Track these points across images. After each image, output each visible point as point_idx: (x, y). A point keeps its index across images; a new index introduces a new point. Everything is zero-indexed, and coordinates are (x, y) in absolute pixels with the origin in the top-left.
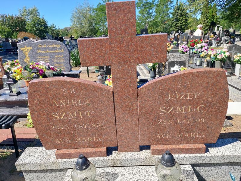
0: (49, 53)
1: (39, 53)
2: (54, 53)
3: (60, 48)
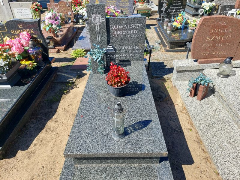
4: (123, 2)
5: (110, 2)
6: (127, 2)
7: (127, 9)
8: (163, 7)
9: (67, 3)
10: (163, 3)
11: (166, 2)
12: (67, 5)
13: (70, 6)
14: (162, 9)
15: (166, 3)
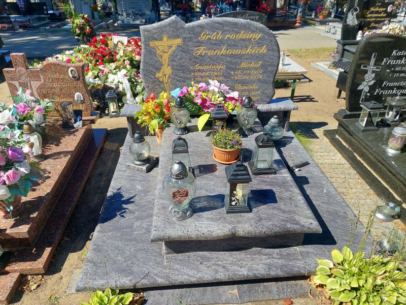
0: (226, 56)
1: (200, 55)
2: (240, 57)
3: (258, 43)
4: (244, 69)
5: (205, 68)
6: (256, 69)
7: (255, 87)
8: (365, 83)
9: (68, 68)
10: (366, 72)
11: (375, 68)
12: (71, 76)
13: (81, 78)
14: (360, 88)
15: (373, 72)
